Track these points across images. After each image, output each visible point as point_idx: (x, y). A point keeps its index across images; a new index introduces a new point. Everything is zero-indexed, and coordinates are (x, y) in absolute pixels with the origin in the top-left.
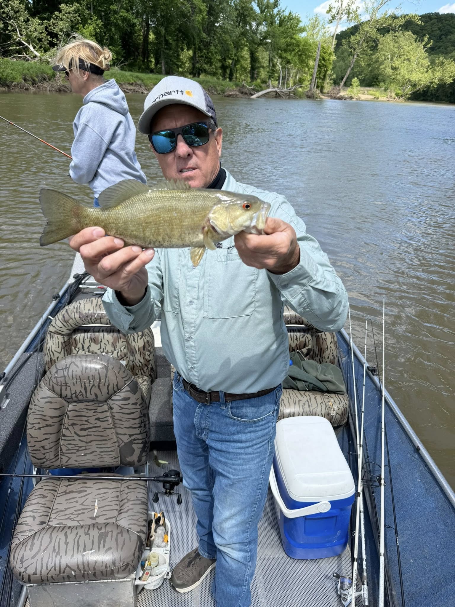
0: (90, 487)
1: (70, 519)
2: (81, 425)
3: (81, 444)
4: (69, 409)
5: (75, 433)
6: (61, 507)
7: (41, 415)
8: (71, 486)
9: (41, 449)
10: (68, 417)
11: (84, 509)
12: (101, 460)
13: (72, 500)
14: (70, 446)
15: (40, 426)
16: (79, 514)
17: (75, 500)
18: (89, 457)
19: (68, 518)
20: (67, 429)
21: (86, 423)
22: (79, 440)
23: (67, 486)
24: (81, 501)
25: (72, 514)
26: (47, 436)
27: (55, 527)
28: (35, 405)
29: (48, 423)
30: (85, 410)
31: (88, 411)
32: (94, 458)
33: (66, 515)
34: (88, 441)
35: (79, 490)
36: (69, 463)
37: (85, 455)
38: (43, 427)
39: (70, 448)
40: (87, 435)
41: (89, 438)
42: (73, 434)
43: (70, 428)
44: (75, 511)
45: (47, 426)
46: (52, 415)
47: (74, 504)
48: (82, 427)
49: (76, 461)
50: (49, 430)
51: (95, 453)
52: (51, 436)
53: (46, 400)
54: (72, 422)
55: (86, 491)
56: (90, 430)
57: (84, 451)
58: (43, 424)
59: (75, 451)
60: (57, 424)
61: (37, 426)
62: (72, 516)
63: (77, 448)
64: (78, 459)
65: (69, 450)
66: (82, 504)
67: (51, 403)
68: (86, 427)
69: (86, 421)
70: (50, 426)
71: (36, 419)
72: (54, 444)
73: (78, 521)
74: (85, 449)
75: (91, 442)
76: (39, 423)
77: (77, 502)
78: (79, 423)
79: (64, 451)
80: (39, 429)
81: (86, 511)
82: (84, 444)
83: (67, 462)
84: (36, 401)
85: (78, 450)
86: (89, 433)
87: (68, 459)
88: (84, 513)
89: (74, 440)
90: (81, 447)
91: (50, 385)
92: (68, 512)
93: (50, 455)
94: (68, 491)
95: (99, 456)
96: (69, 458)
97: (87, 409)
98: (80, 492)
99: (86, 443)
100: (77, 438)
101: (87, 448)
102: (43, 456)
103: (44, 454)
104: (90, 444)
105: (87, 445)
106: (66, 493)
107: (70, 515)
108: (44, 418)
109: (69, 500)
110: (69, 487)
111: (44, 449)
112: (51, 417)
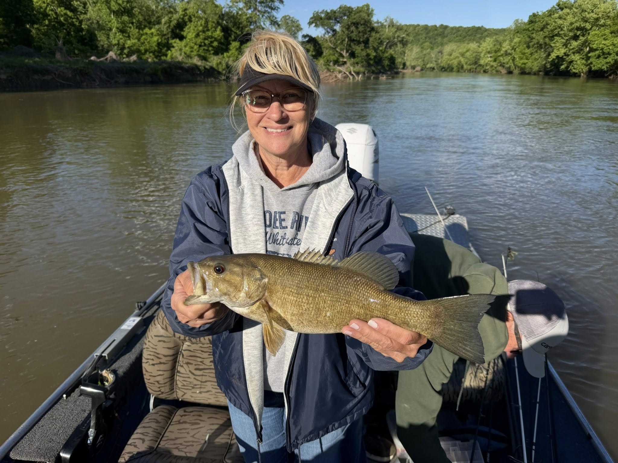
0: (204, 421)
1: (179, 449)
2: (195, 365)
3: (195, 382)
4: (183, 348)
5: (190, 371)
6: (173, 436)
7: (155, 352)
8: (187, 417)
9: (156, 383)
10: (183, 356)
11: (193, 442)
12: (217, 399)
13: (184, 431)
14: (185, 383)
15: (154, 362)
16: (188, 446)
17: (187, 431)
18: (204, 395)
19: (177, 448)
20: (182, 366)
21: (201, 364)
22: (194, 378)
23: (182, 416)
24: (192, 433)
25: (181, 444)
26: (161, 373)
27: (162, 454)
28: (149, 341)
29: (162, 361)
30: (200, 352)
31: (203, 353)
32: (210, 397)
33: (175, 444)
34: (204, 380)
35: (193, 421)
36: (184, 397)
37: (200, 393)
38: (157, 364)
39: (185, 384)
40: (202, 375)
41: (204, 379)
42: (188, 372)
43: (185, 366)
44: (185, 442)
45: (160, 363)
46: (166, 354)
47: (185, 435)
48: (197, 367)
49: (192, 397)
50: (162, 367)
51: (210, 393)
52: (165, 373)
53: (160, 339)
54: (187, 361)
55: (199, 424)
56: (205, 371)
57: (199, 389)
58: (157, 361)
59: (191, 388)
60: (170, 363)
61: (151, 362)
62: (181, 447)
63: (192, 385)
64: (193, 395)
65: (184, 386)
66: (193, 436)
67: (164, 342)
68: (201, 367)
69: (201, 362)
70: (164, 363)
71: (150, 355)
72: (168, 380)
73: (185, 453)
74: (201, 388)
75: (206, 382)
76: (153, 360)
77: (188, 433)
78: (194, 363)
79: (179, 386)
80: (153, 365)
81: (195, 444)
82: (199, 383)
83: (183, 396)
84: (150, 337)
85: (193, 388)
86: (204, 374)
87: (183, 393)
88: (192, 445)
89: (189, 377)
90: (196, 385)
91: (163, 324)
92: (178, 441)
93: (165, 389)
94: (181, 421)
95: (214, 396)
96: (185, 394)
97: (202, 351)
98: (193, 424)
99: (201, 382)
100: (192, 376)
101: (202, 386)
102: (159, 390)
103: (159, 388)
104: (205, 384)
105: (202, 384)
106: (179, 422)
107: (179, 445)
108: (156, 355)
109: (181, 430)
110: (183, 417)
111: (159, 384)
112: (165, 356)
